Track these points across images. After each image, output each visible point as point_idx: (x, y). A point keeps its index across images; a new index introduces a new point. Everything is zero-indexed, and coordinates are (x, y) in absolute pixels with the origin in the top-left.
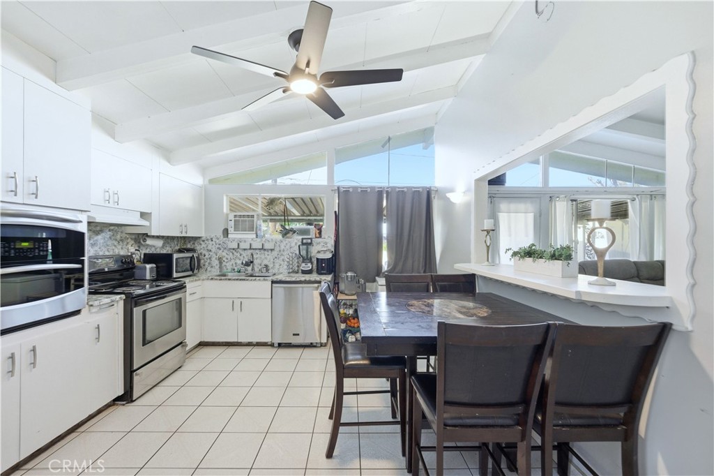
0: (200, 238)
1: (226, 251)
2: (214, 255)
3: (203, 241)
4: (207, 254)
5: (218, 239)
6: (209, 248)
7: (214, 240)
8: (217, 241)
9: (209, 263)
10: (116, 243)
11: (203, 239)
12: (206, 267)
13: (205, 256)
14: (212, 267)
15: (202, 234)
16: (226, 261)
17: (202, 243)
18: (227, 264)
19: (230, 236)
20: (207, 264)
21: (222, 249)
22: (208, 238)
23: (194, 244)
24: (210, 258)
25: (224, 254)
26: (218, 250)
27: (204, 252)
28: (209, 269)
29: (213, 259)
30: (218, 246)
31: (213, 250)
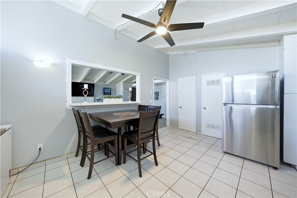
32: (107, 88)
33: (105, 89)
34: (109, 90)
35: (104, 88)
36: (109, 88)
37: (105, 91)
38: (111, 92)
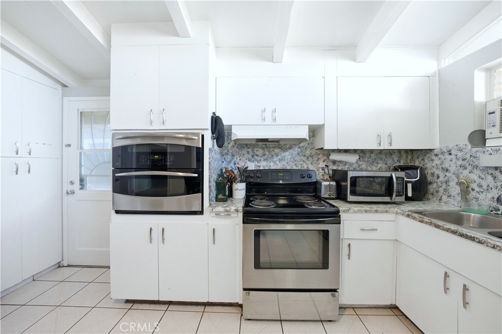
0: (431, 150)
1: (477, 172)
2: (454, 177)
3: (436, 155)
4: (442, 175)
5: (461, 150)
6: (446, 166)
7: (453, 152)
8: (460, 154)
9: (445, 190)
10: (304, 159)
11: (436, 152)
12: (441, 194)
13: (438, 177)
14: (449, 196)
15: (436, 145)
16: (477, 189)
17: (434, 158)
18: (481, 197)
19: (489, 143)
20: (441, 190)
21: (469, 168)
22: (445, 150)
23: (423, 160)
24: (446, 182)
25: (474, 177)
26: (461, 170)
27: (437, 172)
28: (444, 198)
29: (453, 184)
30: (460, 162)
31: (453, 169)
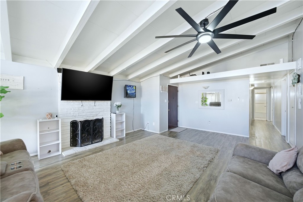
32: (130, 86)
33: (128, 87)
34: (133, 90)
35: (126, 86)
36: (133, 86)
37: (128, 92)
38: (135, 92)
